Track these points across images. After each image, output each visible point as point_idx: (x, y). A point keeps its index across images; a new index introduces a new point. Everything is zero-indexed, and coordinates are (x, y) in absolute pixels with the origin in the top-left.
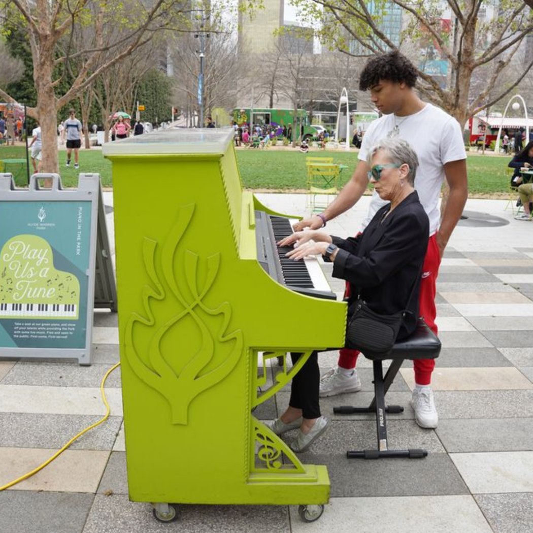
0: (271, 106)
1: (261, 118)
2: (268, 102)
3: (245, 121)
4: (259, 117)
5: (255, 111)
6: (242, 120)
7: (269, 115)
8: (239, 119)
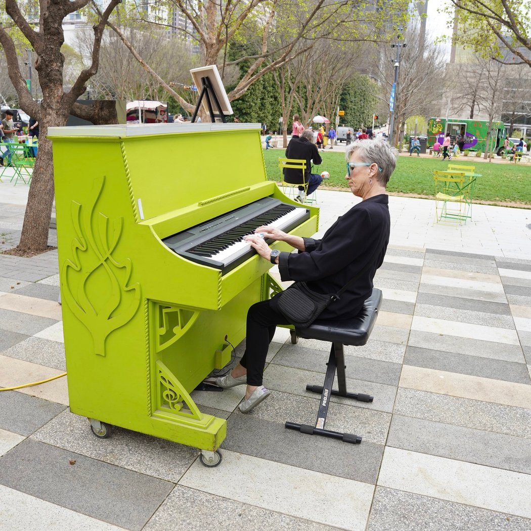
0: (472, 117)
1: (457, 128)
2: (469, 113)
3: (441, 130)
4: (454, 127)
5: (449, 120)
6: (437, 130)
7: (464, 125)
8: (434, 129)
